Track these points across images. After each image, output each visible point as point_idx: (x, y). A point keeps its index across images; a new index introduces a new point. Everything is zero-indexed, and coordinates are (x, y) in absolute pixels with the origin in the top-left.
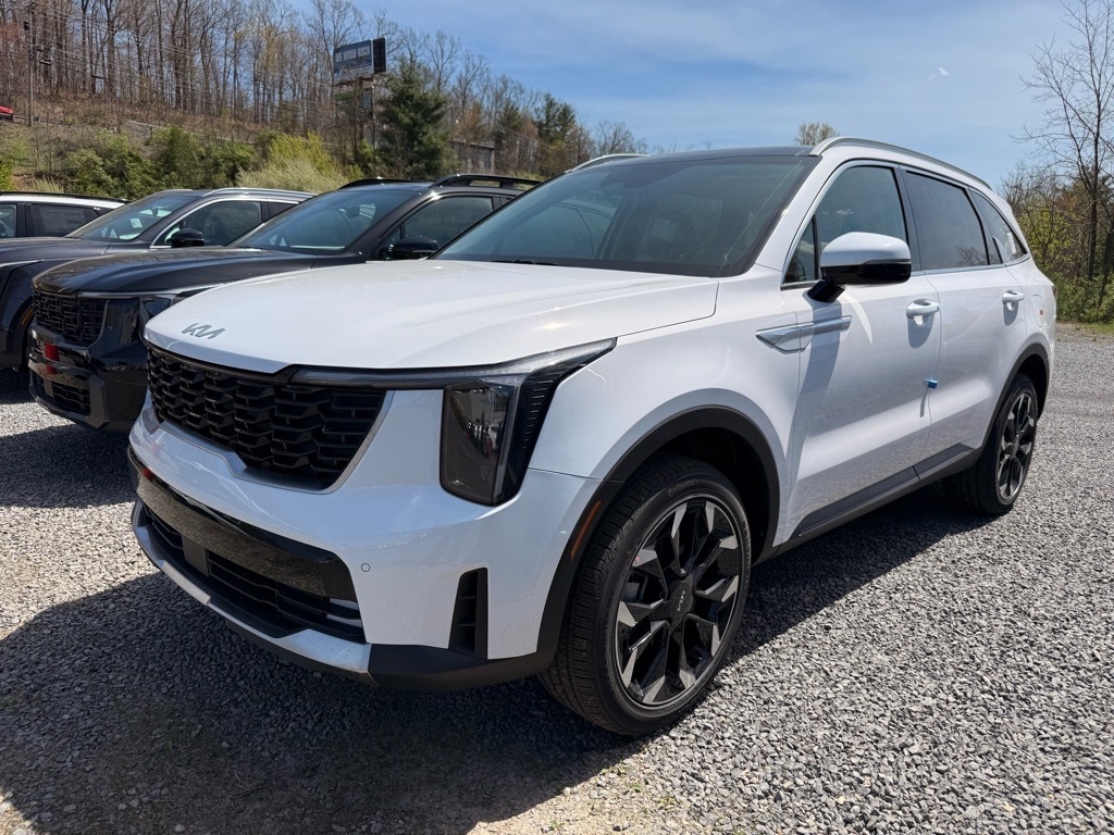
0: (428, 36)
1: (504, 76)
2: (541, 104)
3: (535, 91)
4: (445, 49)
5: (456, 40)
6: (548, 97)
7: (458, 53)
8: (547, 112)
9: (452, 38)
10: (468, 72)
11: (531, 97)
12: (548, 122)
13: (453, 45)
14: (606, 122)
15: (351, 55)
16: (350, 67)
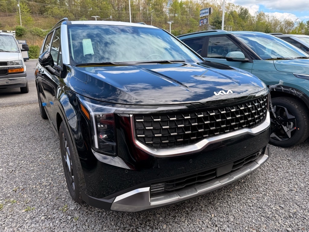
1: (229, 3)
6: (241, 8)
10: (221, 4)
12: (241, 14)
14: (257, 12)
15: (204, 11)
16: (203, 14)
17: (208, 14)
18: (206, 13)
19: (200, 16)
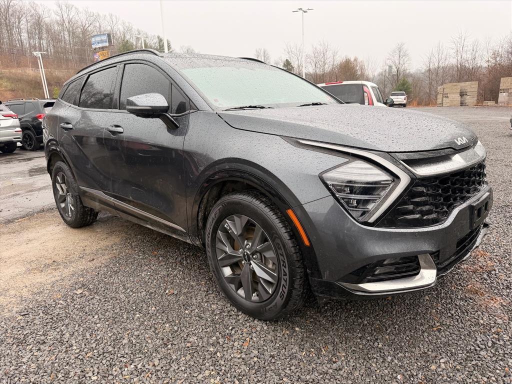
0: (105, 16)
1: (138, 29)
2: (156, 40)
3: (153, 35)
4: (113, 20)
5: (118, 17)
6: (158, 37)
7: (120, 21)
8: (159, 44)
9: (116, 16)
10: (124, 29)
11: (151, 37)
12: (160, 48)
13: (116, 18)
14: (183, 46)
15: (98, 39)
16: (98, 43)
17: (107, 44)
18: (102, 42)
19: (94, 47)
